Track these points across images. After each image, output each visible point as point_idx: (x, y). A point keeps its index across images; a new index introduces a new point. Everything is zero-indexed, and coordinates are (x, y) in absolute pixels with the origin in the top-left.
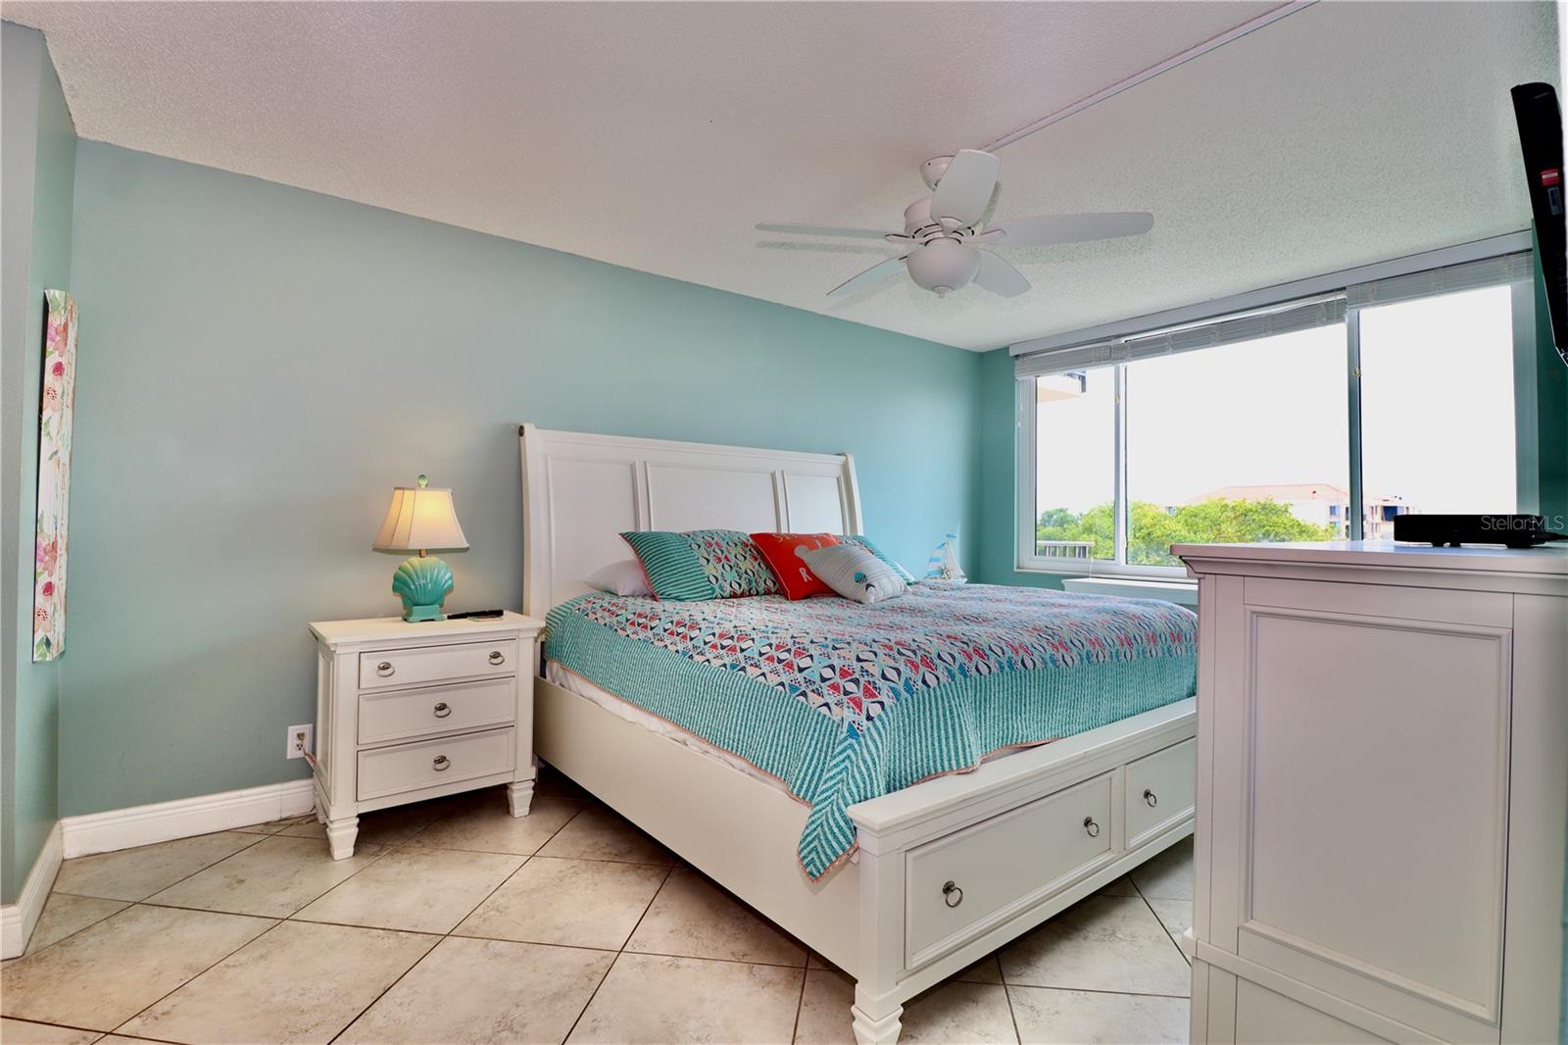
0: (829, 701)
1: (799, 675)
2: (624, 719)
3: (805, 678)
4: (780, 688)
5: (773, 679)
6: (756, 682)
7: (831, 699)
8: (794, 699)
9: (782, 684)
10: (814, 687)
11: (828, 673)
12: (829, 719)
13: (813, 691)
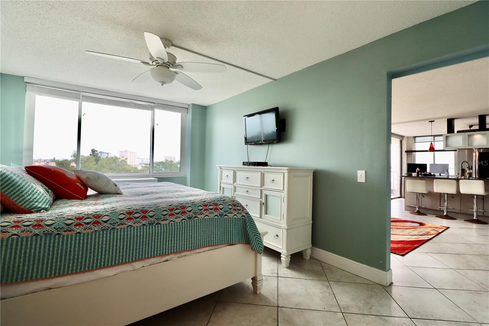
0: (235, 214)
1: (221, 211)
2: (109, 276)
3: (224, 211)
4: (216, 217)
5: (212, 216)
6: (205, 219)
7: (235, 213)
8: (223, 218)
9: (216, 215)
10: (229, 212)
11: (230, 207)
12: (237, 218)
13: (229, 213)
